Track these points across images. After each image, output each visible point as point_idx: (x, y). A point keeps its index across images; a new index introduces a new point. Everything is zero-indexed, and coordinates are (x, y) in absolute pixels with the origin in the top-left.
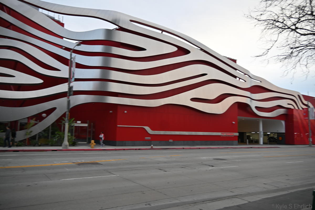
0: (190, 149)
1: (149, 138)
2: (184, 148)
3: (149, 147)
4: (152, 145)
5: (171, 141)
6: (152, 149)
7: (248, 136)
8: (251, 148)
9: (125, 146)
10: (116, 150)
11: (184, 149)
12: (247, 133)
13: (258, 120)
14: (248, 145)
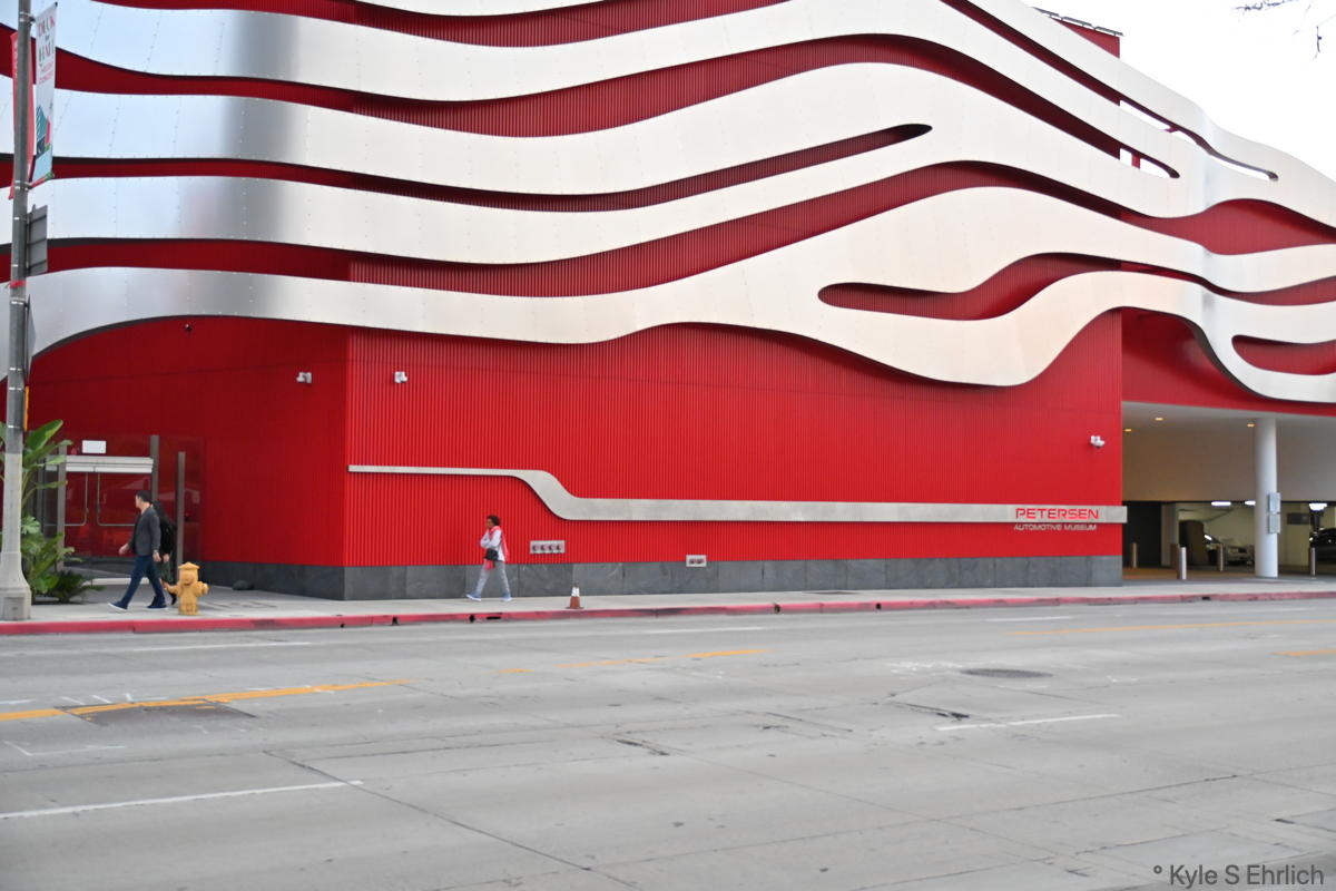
0: (821, 609)
1: (557, 545)
2: (779, 603)
3: (560, 603)
4: (576, 592)
5: (697, 560)
6: (575, 612)
7: (1183, 524)
8: (1206, 598)
9: (402, 595)
10: (342, 623)
11: (777, 609)
12: (1182, 506)
13: (1254, 421)
14: (1190, 579)
